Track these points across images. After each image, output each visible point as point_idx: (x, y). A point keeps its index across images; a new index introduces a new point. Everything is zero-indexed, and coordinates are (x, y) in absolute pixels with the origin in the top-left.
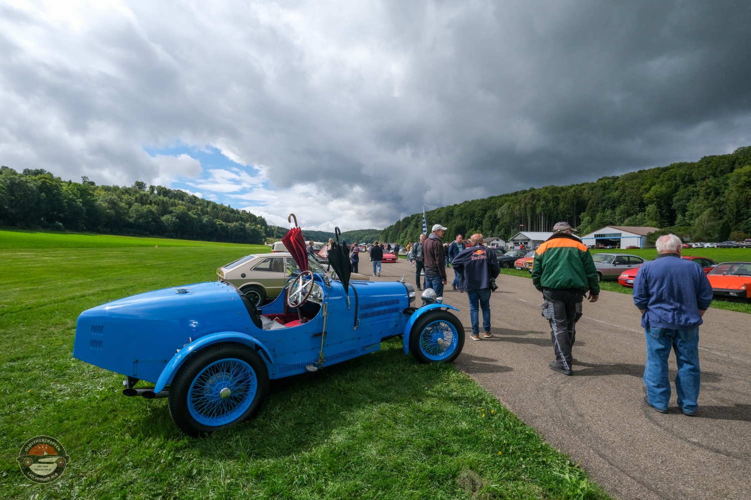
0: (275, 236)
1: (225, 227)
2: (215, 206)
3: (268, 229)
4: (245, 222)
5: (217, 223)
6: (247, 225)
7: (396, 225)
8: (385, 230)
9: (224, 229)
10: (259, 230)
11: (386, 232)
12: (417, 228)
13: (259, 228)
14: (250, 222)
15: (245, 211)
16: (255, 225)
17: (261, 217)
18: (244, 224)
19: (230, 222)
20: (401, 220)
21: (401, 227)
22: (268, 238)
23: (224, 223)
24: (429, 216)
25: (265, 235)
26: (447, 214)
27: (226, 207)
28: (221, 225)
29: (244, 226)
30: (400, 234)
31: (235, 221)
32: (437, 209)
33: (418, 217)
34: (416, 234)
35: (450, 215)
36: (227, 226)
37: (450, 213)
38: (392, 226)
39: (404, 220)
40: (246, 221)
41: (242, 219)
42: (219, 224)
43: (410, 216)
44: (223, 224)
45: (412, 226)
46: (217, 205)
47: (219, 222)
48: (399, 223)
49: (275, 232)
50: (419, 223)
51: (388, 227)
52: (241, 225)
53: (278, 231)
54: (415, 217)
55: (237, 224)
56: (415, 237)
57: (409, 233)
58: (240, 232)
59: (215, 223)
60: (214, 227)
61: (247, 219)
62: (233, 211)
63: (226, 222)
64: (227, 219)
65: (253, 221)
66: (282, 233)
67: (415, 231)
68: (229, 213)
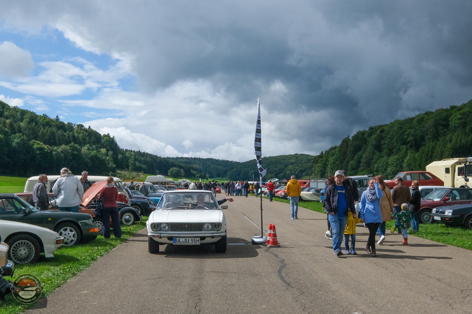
0: (130, 167)
1: (47, 152)
2: (34, 118)
3: (120, 156)
4: (80, 145)
5: (35, 146)
6: (84, 149)
7: (341, 146)
8: (321, 156)
9: (45, 155)
10: (104, 157)
11: (324, 159)
12: (380, 151)
13: (102, 154)
14: (88, 145)
15: (83, 126)
16: (97, 148)
17: (108, 136)
18: (79, 147)
19: (55, 144)
20: (351, 138)
21: (350, 149)
22: (119, 172)
23: (46, 147)
24: (401, 128)
25: (114, 166)
26: (436, 125)
27: (52, 120)
28: (41, 149)
29: (79, 151)
30: (348, 162)
31: (64, 143)
32: (418, 116)
33: (382, 131)
34: (376, 162)
35: (443, 125)
36: (52, 151)
37: (442, 122)
38: (335, 148)
39: (356, 137)
40: (82, 143)
41: (75, 140)
42: (38, 149)
43: (367, 129)
44: (44, 149)
45: (369, 149)
46: (37, 116)
47: (38, 144)
48: (346, 142)
49: (131, 161)
50: (382, 142)
51: (327, 149)
52: (74, 149)
53: (135, 160)
54: (376, 130)
55: (68, 147)
56: (375, 169)
57: (363, 160)
58: (71, 161)
59: (31, 147)
60: (29, 153)
61: (84, 139)
62: (62, 126)
63: (50, 144)
64: (52, 141)
65: (94, 143)
66: (145, 162)
67: (376, 157)
68: (54, 129)
